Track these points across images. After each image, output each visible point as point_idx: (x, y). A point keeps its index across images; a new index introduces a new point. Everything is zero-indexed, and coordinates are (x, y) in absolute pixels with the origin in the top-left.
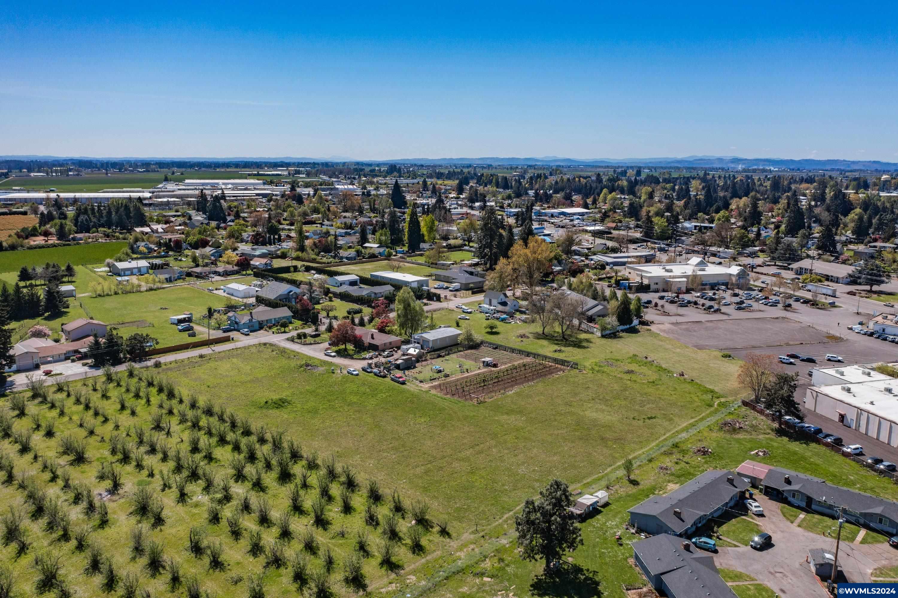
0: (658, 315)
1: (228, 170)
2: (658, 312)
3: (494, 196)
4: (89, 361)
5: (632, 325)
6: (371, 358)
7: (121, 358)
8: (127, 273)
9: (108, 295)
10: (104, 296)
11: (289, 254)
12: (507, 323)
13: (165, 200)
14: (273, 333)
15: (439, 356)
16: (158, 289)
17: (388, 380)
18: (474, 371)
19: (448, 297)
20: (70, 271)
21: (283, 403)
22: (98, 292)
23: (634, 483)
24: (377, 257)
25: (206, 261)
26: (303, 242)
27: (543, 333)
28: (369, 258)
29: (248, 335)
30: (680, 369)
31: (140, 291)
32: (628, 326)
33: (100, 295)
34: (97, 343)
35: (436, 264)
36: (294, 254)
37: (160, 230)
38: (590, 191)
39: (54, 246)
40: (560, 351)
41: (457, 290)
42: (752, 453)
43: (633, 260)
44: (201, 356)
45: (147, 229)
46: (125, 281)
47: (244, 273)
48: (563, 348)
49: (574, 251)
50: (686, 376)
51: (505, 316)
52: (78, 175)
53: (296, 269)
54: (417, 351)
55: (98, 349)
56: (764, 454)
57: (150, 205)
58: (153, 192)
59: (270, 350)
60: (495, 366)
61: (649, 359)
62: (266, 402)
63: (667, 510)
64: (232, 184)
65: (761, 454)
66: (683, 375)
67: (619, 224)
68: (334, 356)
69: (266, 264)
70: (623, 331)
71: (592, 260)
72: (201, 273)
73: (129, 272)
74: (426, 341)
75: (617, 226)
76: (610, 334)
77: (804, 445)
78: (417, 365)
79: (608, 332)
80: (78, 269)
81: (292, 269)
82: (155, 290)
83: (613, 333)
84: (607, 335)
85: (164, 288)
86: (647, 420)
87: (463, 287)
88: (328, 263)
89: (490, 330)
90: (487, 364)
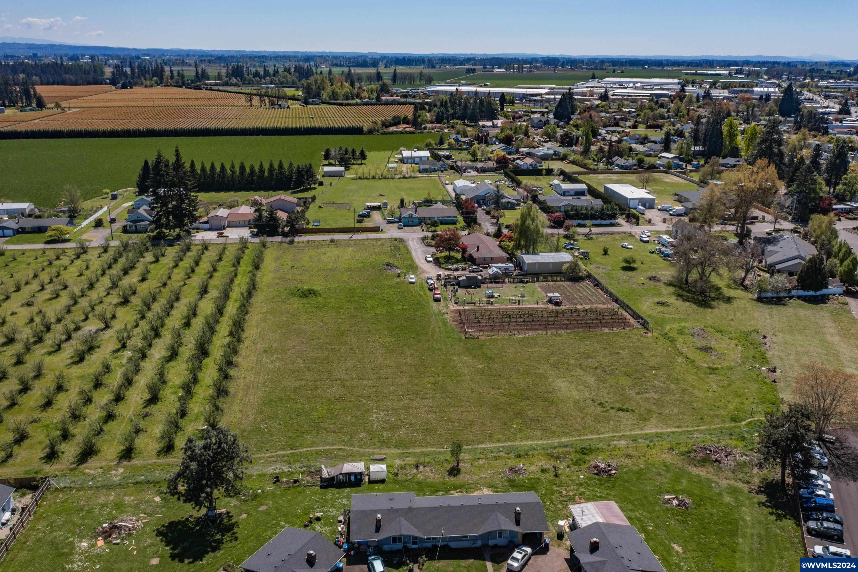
5: (824, 292)
6: (455, 270)
8: (410, 161)
9: (366, 178)
10: (363, 179)
11: (568, 158)
12: (665, 260)
14: (422, 230)
15: (521, 282)
16: (410, 177)
17: (430, 294)
19: (652, 221)
20: (363, 156)
21: (311, 293)
23: (454, 472)
27: (686, 280)
29: (402, 228)
31: (393, 178)
32: (813, 293)
33: (360, 178)
34: (260, 216)
35: (705, 183)
37: (499, 125)
40: (664, 304)
41: (677, 215)
42: (666, 497)
44: (332, 241)
45: (489, 124)
46: (393, 168)
47: (502, 171)
48: (677, 302)
50: (776, 374)
51: (671, 252)
58: (550, 89)
59: (389, 246)
60: (557, 304)
62: (299, 290)
65: (675, 502)
66: (774, 371)
68: (428, 261)
69: (531, 165)
70: (799, 297)
72: (463, 167)
76: (773, 298)
77: (772, 518)
79: (769, 295)
81: (544, 172)
82: (406, 178)
83: (777, 298)
84: (765, 298)
85: (416, 177)
86: (612, 411)
88: (594, 170)
89: (627, 265)
90: (550, 301)
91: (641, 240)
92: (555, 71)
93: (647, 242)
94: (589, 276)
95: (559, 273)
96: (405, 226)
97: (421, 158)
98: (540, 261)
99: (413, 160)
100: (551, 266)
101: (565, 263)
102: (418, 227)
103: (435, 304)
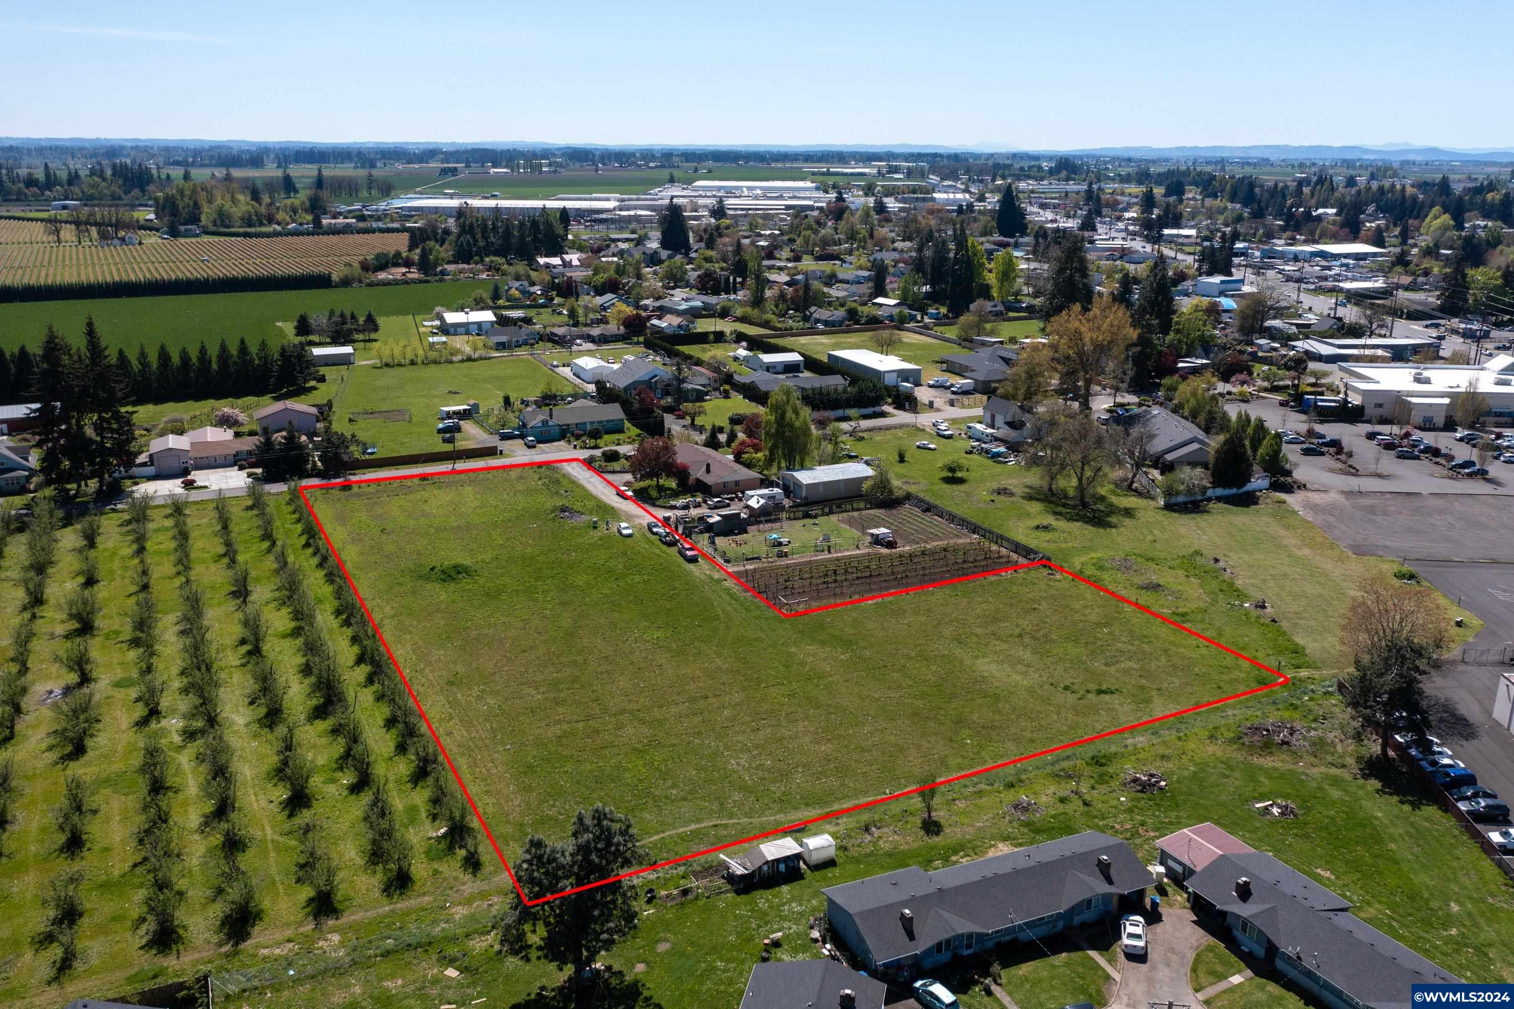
0: (1332, 471)
2: (1339, 465)
3: (1211, 218)
4: (259, 471)
5: (1249, 487)
6: (686, 507)
7: (306, 470)
8: (459, 330)
9: (400, 365)
10: (392, 367)
11: (732, 312)
12: (1000, 462)
13: (632, 213)
14: (575, 447)
15: (807, 516)
16: (481, 358)
17: (673, 551)
18: (840, 551)
19: (935, 405)
20: (371, 325)
21: (459, 573)
22: (385, 360)
23: (931, 827)
24: (881, 322)
25: (591, 316)
27: (1050, 489)
28: (867, 323)
29: (534, 447)
30: (1258, 596)
31: (451, 362)
32: (1234, 491)
33: (387, 365)
35: (971, 341)
36: (739, 312)
37: (576, 262)
38: (1412, 212)
39: (413, 281)
40: (1046, 528)
41: (966, 393)
42: (1258, 805)
43: (1380, 352)
44: (423, 477)
45: (556, 261)
46: (438, 343)
47: (636, 339)
48: (1062, 524)
49: (1269, 329)
50: (1269, 610)
51: (1002, 449)
52: (555, 172)
53: (719, 337)
54: (762, 501)
56: (1282, 814)
57: (612, 221)
58: (623, 200)
59: (536, 477)
60: (891, 545)
61: (1221, 564)
62: (432, 569)
64: (761, 188)
65: (1276, 811)
66: (1263, 607)
67: (1421, 279)
68: (626, 498)
69: (679, 326)
70: (1219, 499)
71: (1293, 348)
72: (564, 337)
73: (463, 330)
74: (798, 484)
75: (1414, 282)
76: (1185, 503)
77: (1407, 808)
78: (749, 528)
79: (1181, 499)
80: (381, 321)
81: (712, 337)
82: (475, 360)
83: (1192, 502)
84: (1177, 504)
85: (489, 358)
86: (1092, 696)
87: (980, 387)
88: (786, 330)
89: (950, 475)
90: (877, 541)
91: (939, 435)
92: (596, 170)
93: (950, 437)
94: (908, 497)
95: (857, 497)
96: (539, 442)
97: (479, 324)
98: (825, 480)
99: (465, 329)
100: (842, 486)
101: (866, 478)
102: (562, 443)
103: (692, 567)
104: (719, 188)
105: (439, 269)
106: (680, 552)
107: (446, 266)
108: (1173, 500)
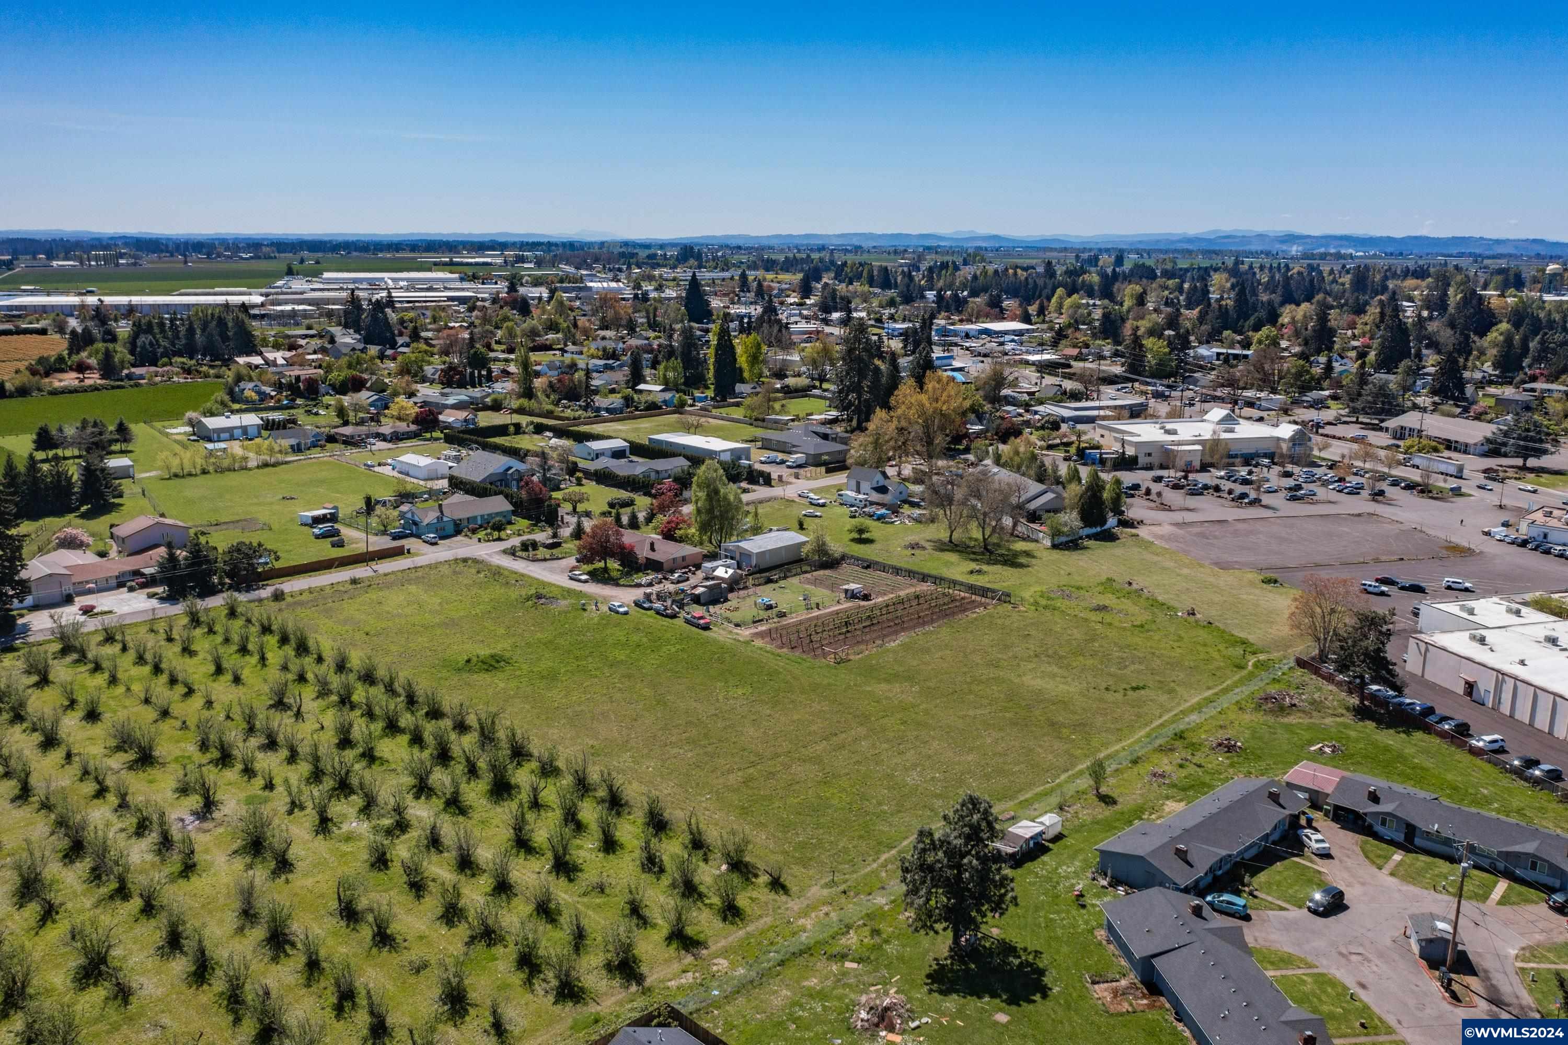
0: (1152, 509)
1: (397, 255)
2: (1152, 505)
3: (865, 301)
4: (159, 590)
5: (1106, 527)
6: (650, 585)
7: (214, 585)
8: (223, 436)
9: (190, 475)
10: (183, 477)
11: (505, 403)
12: (887, 523)
13: (288, 308)
14: (479, 540)
15: (769, 581)
16: (278, 463)
17: (679, 622)
18: (829, 607)
19: (784, 479)
20: (123, 432)
21: (498, 662)
22: (173, 470)
23: (1108, 800)
24: (660, 408)
25: (361, 415)
26: (531, 382)
27: (951, 541)
28: (647, 409)
29: (436, 544)
30: (1188, 606)
31: (246, 468)
32: (1099, 529)
33: (176, 476)
34: (172, 558)
35: (763, 420)
36: (515, 404)
37: (280, 361)
38: (1034, 293)
39: (95, 388)
40: (979, 572)
41: (800, 466)
42: (1313, 748)
43: (1109, 413)
44: (354, 581)
45: (257, 360)
46: (220, 450)
47: (428, 435)
48: (985, 568)
49: (1006, 397)
50: (1198, 616)
51: (883, 511)
52: (135, 264)
53: (518, 429)
54: (730, 571)
55: (174, 568)
56: (1333, 751)
57: (263, 317)
58: (267, 295)
59: (474, 571)
60: (866, 597)
61: (1135, 586)
62: (468, 661)
63: (1163, 846)
64: (407, 280)
65: (1328, 750)
66: (1194, 614)
67: (1084, 351)
68: (586, 581)
70: (1089, 537)
71: (1036, 413)
72: (352, 437)
73: (226, 435)
74: (746, 555)
75: (1081, 353)
76: (1067, 542)
77: (1403, 736)
78: (730, 596)
79: (1063, 539)
80: (137, 429)
81: (512, 429)
82: (274, 465)
83: (1071, 541)
84: (1061, 544)
85: (287, 463)
86: (1130, 693)
87: (811, 461)
88: (575, 419)
90: (852, 595)
92: (186, 262)
93: (823, 505)
94: (843, 557)
95: (799, 561)
96: (443, 538)
97: (244, 429)
99: (230, 434)
100: (784, 553)
102: (459, 538)
104: (355, 281)
105: (125, 372)
106: (687, 621)
107: (133, 370)
108: (1058, 540)
